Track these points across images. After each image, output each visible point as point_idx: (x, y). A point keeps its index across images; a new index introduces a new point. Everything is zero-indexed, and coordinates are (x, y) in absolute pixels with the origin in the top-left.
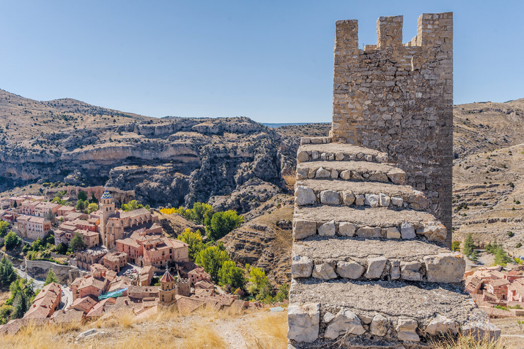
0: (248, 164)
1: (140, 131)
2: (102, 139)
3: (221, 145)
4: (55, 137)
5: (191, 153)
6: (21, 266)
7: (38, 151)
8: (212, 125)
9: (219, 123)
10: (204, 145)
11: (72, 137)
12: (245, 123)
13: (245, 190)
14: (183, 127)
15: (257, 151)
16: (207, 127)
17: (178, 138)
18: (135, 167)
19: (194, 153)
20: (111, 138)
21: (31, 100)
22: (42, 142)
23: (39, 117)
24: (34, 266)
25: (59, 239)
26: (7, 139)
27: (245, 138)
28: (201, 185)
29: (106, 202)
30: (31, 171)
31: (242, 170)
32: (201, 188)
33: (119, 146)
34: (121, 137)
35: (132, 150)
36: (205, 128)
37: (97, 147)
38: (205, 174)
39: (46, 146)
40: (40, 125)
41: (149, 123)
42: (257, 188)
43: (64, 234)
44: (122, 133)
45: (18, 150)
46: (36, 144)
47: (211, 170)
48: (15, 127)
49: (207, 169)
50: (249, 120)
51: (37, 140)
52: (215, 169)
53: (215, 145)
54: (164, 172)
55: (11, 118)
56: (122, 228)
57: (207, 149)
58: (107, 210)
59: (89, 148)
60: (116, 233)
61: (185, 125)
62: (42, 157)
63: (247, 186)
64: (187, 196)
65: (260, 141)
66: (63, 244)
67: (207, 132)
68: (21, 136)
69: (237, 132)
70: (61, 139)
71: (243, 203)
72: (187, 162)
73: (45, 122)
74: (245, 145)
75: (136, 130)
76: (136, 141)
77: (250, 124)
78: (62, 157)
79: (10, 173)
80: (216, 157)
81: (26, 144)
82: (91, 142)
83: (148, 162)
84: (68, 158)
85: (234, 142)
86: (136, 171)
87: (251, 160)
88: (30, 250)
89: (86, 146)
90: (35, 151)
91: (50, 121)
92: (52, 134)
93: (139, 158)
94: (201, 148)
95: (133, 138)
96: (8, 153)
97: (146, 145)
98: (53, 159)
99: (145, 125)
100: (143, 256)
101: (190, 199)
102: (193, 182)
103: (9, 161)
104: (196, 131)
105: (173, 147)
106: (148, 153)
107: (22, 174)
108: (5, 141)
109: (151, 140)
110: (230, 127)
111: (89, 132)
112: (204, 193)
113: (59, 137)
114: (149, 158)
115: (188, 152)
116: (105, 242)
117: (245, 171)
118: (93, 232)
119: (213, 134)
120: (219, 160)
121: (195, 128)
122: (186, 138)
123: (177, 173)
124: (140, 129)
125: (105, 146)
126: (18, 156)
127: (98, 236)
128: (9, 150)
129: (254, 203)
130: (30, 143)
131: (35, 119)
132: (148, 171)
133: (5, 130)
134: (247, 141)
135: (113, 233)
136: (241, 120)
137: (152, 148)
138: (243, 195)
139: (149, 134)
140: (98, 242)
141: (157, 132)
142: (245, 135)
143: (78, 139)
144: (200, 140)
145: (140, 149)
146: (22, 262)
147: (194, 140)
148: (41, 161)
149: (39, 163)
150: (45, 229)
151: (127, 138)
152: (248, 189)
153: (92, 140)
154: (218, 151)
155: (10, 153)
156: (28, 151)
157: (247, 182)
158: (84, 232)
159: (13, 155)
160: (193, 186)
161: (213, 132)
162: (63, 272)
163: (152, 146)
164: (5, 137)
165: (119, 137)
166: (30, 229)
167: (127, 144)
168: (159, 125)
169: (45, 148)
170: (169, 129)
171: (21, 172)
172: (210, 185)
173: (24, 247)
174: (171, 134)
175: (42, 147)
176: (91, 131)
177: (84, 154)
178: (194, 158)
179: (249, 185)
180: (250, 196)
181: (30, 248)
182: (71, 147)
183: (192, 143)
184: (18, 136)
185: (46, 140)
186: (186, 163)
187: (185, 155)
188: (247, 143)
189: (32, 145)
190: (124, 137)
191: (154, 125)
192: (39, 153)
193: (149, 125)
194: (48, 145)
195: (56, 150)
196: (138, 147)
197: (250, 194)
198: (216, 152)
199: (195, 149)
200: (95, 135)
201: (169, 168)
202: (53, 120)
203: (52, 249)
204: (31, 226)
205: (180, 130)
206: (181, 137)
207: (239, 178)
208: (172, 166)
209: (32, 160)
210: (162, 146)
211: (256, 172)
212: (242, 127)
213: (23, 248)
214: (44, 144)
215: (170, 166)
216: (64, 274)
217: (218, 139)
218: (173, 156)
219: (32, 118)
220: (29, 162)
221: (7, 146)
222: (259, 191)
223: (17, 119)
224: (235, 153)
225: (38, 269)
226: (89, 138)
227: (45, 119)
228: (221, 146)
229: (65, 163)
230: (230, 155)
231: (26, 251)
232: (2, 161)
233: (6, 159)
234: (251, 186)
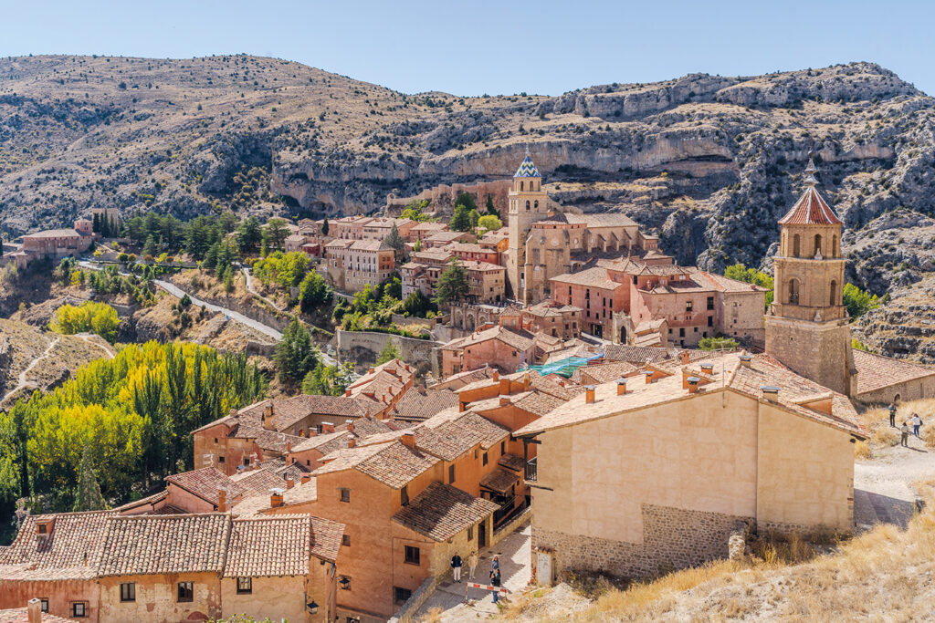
0: (876, 175)
1: (589, 109)
2: (503, 130)
3: (798, 129)
4: (410, 129)
5: (715, 152)
6: (329, 346)
7: (375, 155)
8: (770, 86)
9: (788, 81)
10: (748, 132)
11: (443, 127)
12: (864, 76)
13: (870, 242)
14: (692, 94)
15: (904, 141)
16: (757, 92)
17: (682, 118)
18: (575, 187)
19: (724, 151)
20: (524, 127)
21: (367, 84)
22: (383, 139)
23: (380, 101)
24: (355, 344)
25: (411, 283)
26: (321, 138)
27: (865, 113)
28: (743, 229)
29: (527, 186)
30: (360, 197)
31: (859, 193)
32: (743, 235)
33: (541, 141)
34: (546, 123)
35: (569, 149)
36: (751, 92)
37: (492, 145)
38: (752, 201)
39: (391, 147)
40: (381, 114)
41: (609, 91)
42: (907, 234)
43: (423, 270)
44: (546, 116)
45: (338, 157)
46: (372, 143)
47: (769, 190)
48: (336, 118)
49: (759, 190)
50: (876, 69)
51: (375, 137)
52: (780, 190)
53: (781, 131)
54: (645, 197)
55: (331, 103)
56: (567, 252)
57: (759, 142)
58: (528, 207)
59: (478, 147)
60: (549, 264)
61: (697, 90)
62: (383, 168)
63: (876, 231)
64: (705, 253)
65: (914, 115)
66: (420, 294)
67: (755, 101)
68: (345, 132)
69: (842, 98)
70: (420, 132)
71: (865, 273)
72: (703, 174)
73: (390, 109)
74: (868, 127)
75: (578, 108)
76: (580, 130)
77: (880, 77)
78: (422, 169)
79: (324, 204)
80: (782, 161)
81: (355, 145)
82: (479, 138)
83: (606, 177)
84: (434, 171)
85: (832, 122)
86: (578, 195)
87: (888, 164)
88: (349, 312)
89: (470, 144)
90: (370, 157)
91: (401, 107)
92: (403, 124)
93: (584, 169)
94: (741, 139)
95: (572, 125)
96: (320, 163)
97: (602, 137)
98: (403, 173)
99: (599, 95)
100: (627, 311)
101: (711, 260)
102: (721, 221)
103: (322, 178)
104: (727, 101)
105: (667, 140)
106: (606, 155)
107: (345, 203)
108: (316, 142)
109: (615, 126)
110: (820, 87)
111: (477, 117)
112: (750, 247)
113: (416, 128)
114: (610, 169)
115: (708, 149)
116: (520, 290)
117: (869, 194)
118: (491, 265)
119: (773, 106)
120: (792, 167)
121: (723, 94)
122: (702, 116)
123: (679, 201)
124: (588, 104)
125: (511, 143)
126: (338, 168)
127: (502, 275)
128: (323, 157)
129: (900, 275)
130: (361, 142)
131: (373, 104)
132: (607, 197)
133: (318, 122)
134: (872, 119)
135: (542, 262)
136: (851, 69)
137: (616, 144)
138: (866, 254)
139: (608, 115)
140: (503, 291)
141: (629, 108)
142: (867, 105)
143: (454, 131)
144: (738, 120)
145: (588, 147)
146: (331, 338)
147: (721, 120)
148: (381, 177)
149: (375, 182)
150: (382, 267)
151: (558, 124)
152: (881, 238)
153: (482, 132)
154: (788, 144)
155: (323, 164)
156: (357, 157)
157: (878, 220)
158: (471, 265)
159: (329, 166)
160: (719, 232)
161: (772, 101)
162: (418, 355)
163: (616, 139)
164: (317, 134)
165: (542, 125)
166: (351, 268)
167: (560, 137)
168: (633, 93)
169: (389, 150)
170: (658, 101)
171: (343, 199)
172: (766, 229)
173: (338, 307)
174: (662, 111)
175: (384, 149)
176: (481, 113)
177: (465, 162)
178: (723, 166)
179: (883, 228)
180: (887, 256)
181: (349, 308)
182: (439, 147)
183: (718, 129)
184: (340, 133)
185: (391, 135)
186: (701, 179)
187: (699, 159)
188: (873, 123)
189: (366, 146)
190: (550, 123)
191: (621, 94)
192: (377, 160)
193: (609, 95)
194: (395, 146)
195: (409, 154)
196: (583, 142)
197: (886, 252)
198: (783, 148)
199: (725, 142)
200: (488, 121)
201: (657, 188)
202: (405, 106)
203: (395, 308)
204: (354, 259)
205: (687, 101)
206: (688, 115)
207: (850, 211)
208: (666, 183)
209: (364, 175)
210: (641, 139)
211: (903, 195)
212: (855, 86)
213: (336, 309)
214: (387, 144)
215: (660, 184)
216: (419, 361)
217: (788, 117)
218: (667, 163)
219: (367, 102)
220: (358, 179)
221: (320, 150)
222: (917, 243)
223: (341, 106)
224: (838, 149)
225: (362, 352)
226: (477, 128)
227: (392, 105)
228: (796, 133)
229: (428, 181)
230: (822, 155)
231: (340, 315)
232: (310, 179)
233: (316, 174)
234: (888, 231)
